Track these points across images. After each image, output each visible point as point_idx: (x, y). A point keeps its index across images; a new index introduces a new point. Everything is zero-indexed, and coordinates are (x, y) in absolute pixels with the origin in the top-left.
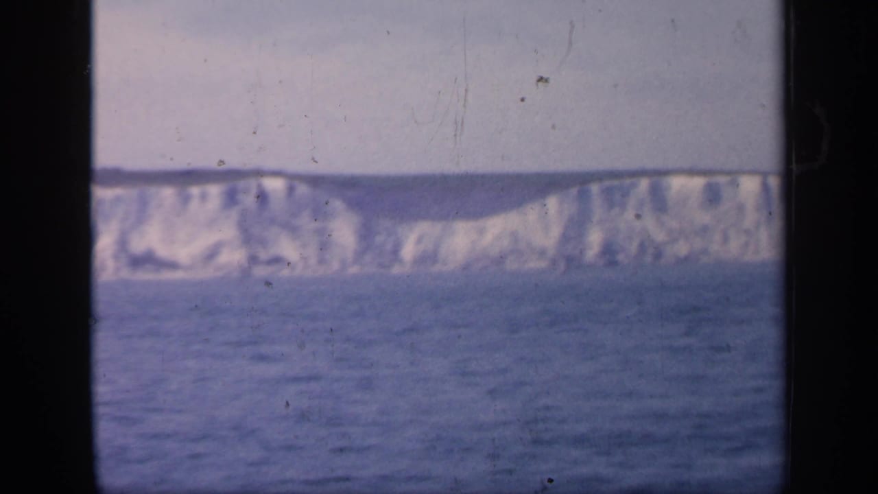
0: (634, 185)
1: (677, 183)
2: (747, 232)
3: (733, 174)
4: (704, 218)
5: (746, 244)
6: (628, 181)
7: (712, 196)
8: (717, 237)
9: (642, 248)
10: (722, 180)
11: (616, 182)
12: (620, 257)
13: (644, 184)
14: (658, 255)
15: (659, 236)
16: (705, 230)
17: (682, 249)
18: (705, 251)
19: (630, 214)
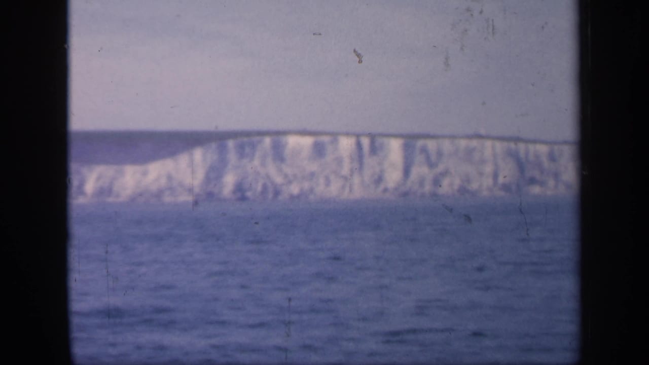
0: (260, 142)
1: (292, 141)
2: (345, 178)
3: (334, 135)
4: (313, 167)
5: (343, 187)
6: (255, 139)
7: (319, 150)
8: (322, 181)
9: (265, 187)
10: (326, 139)
11: (245, 139)
12: (249, 194)
14: (277, 193)
15: (279, 180)
16: (312, 175)
17: (295, 189)
18: (312, 190)
19: (256, 162)
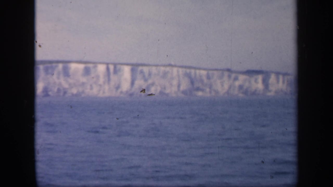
0: (56, 66)
1: (73, 66)
2: (100, 85)
3: (95, 64)
4: (84, 80)
5: (100, 90)
6: (54, 65)
7: (87, 71)
8: (88, 87)
9: (59, 90)
10: (91, 65)
11: (49, 65)
12: (50, 93)
13: (60, 66)
14: (65, 93)
15: (66, 86)
16: (83, 84)
17: (74, 91)
18: (83, 92)
19: (55, 77)
